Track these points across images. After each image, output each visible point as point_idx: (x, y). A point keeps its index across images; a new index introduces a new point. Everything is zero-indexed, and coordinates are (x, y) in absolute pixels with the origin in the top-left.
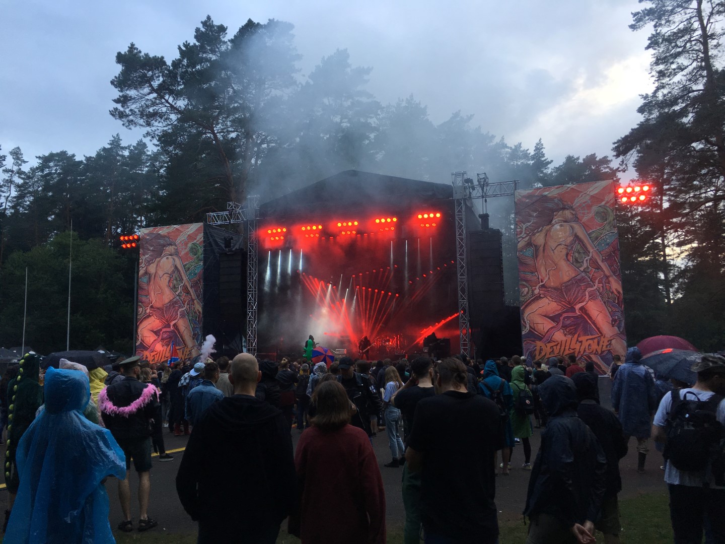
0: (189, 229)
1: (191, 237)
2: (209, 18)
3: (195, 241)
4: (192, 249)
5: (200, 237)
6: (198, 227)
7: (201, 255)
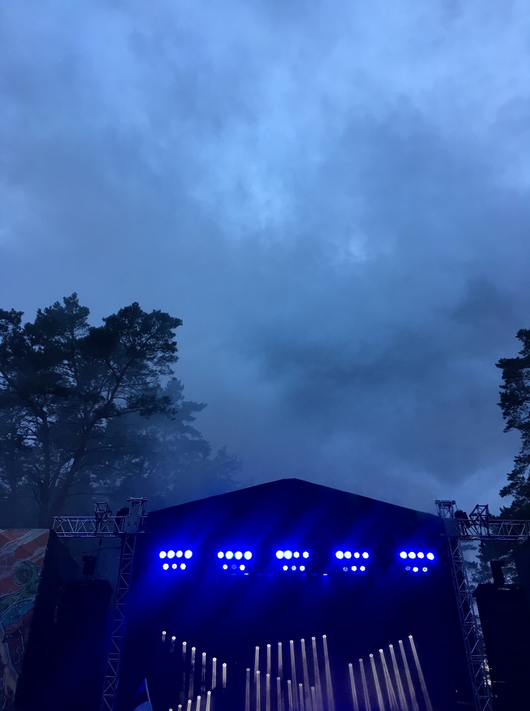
0: (22, 538)
1: (22, 551)
2: (75, 295)
3: (29, 559)
4: (20, 572)
5: (41, 552)
6: (40, 534)
7: (36, 582)
